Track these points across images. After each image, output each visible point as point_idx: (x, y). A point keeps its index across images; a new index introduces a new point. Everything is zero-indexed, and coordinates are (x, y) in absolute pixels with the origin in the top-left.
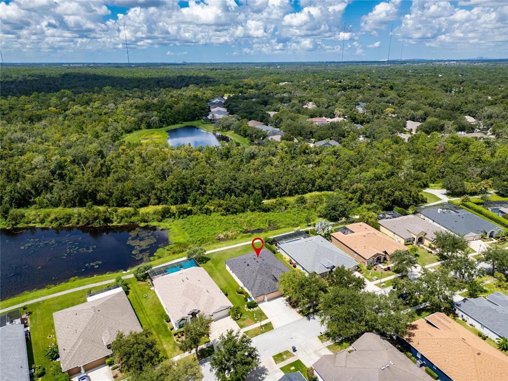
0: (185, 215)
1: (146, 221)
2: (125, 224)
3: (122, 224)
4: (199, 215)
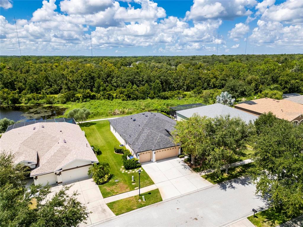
0: (88, 99)
1: (51, 103)
2: (32, 105)
3: (28, 105)
4: (101, 100)
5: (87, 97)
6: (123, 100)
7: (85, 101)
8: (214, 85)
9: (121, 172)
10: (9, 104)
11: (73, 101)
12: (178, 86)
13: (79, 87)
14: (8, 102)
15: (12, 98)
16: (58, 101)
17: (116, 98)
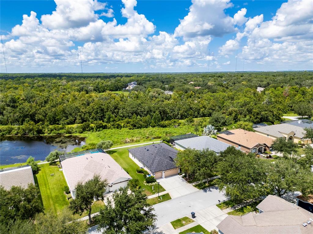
0: (101, 129)
1: (70, 133)
2: (54, 135)
3: (51, 135)
4: (112, 129)
5: (100, 127)
6: (130, 129)
7: (99, 131)
8: (203, 113)
9: (144, 185)
10: (34, 135)
11: (88, 131)
12: (173, 115)
13: (91, 118)
14: (34, 133)
15: (37, 129)
16: (76, 131)
17: (124, 127)
